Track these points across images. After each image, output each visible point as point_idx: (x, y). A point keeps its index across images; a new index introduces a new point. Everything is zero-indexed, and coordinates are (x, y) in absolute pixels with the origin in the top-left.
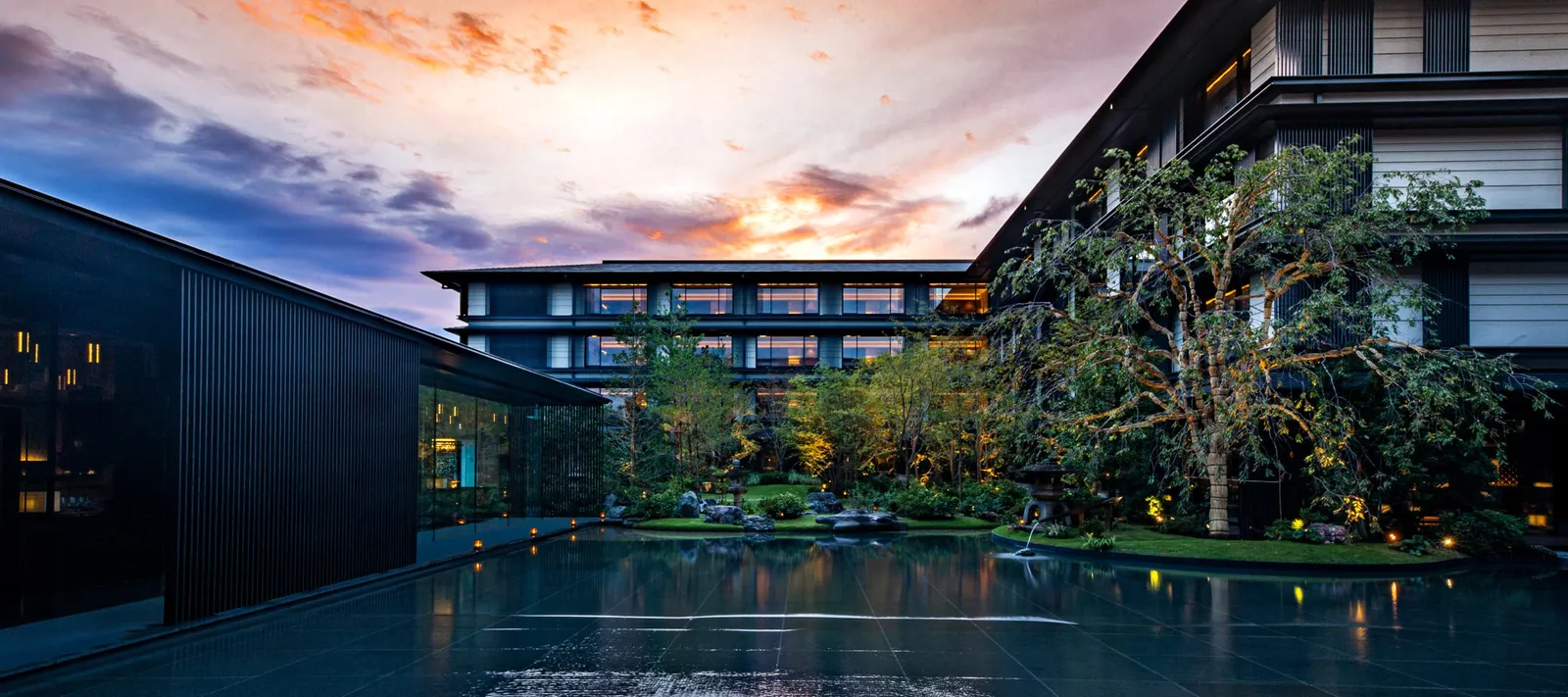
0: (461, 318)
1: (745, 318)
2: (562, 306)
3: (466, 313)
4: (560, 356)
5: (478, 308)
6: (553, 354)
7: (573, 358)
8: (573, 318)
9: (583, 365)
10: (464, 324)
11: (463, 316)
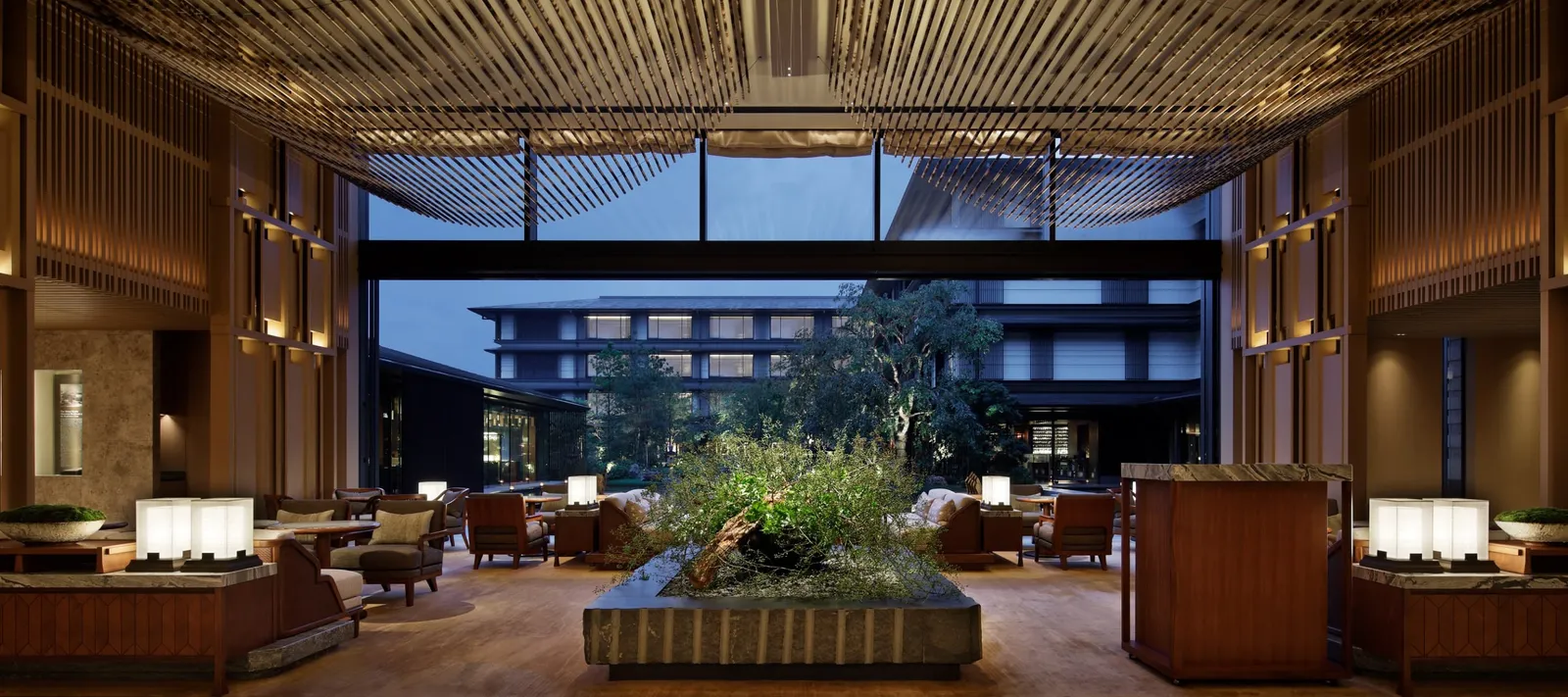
0: (496, 341)
1: (700, 342)
2: (569, 333)
3: (500, 337)
4: (567, 370)
5: (508, 334)
6: (563, 369)
7: (577, 371)
8: (577, 342)
9: (584, 376)
10: (497, 346)
11: (498, 339)
